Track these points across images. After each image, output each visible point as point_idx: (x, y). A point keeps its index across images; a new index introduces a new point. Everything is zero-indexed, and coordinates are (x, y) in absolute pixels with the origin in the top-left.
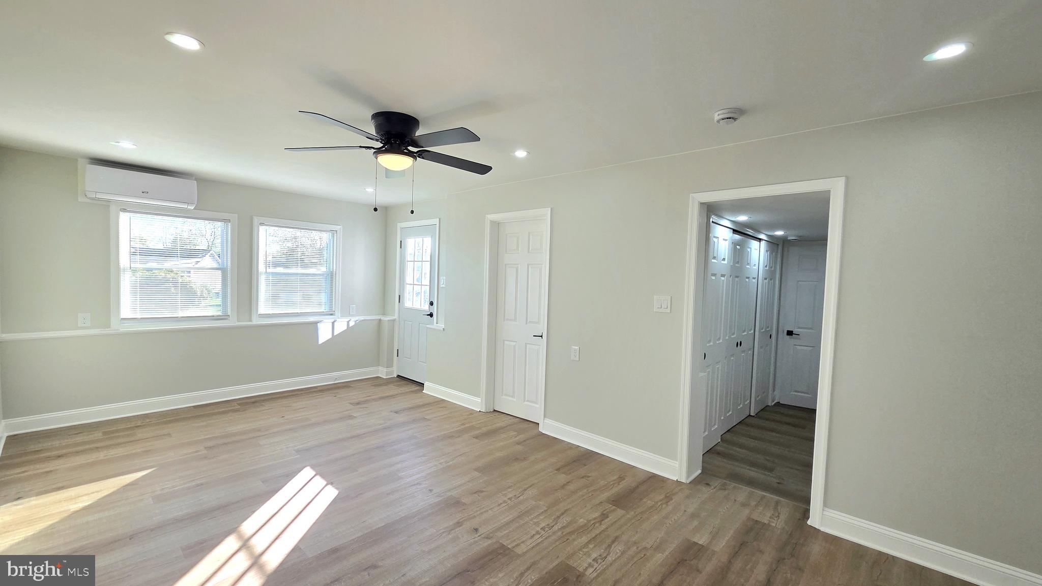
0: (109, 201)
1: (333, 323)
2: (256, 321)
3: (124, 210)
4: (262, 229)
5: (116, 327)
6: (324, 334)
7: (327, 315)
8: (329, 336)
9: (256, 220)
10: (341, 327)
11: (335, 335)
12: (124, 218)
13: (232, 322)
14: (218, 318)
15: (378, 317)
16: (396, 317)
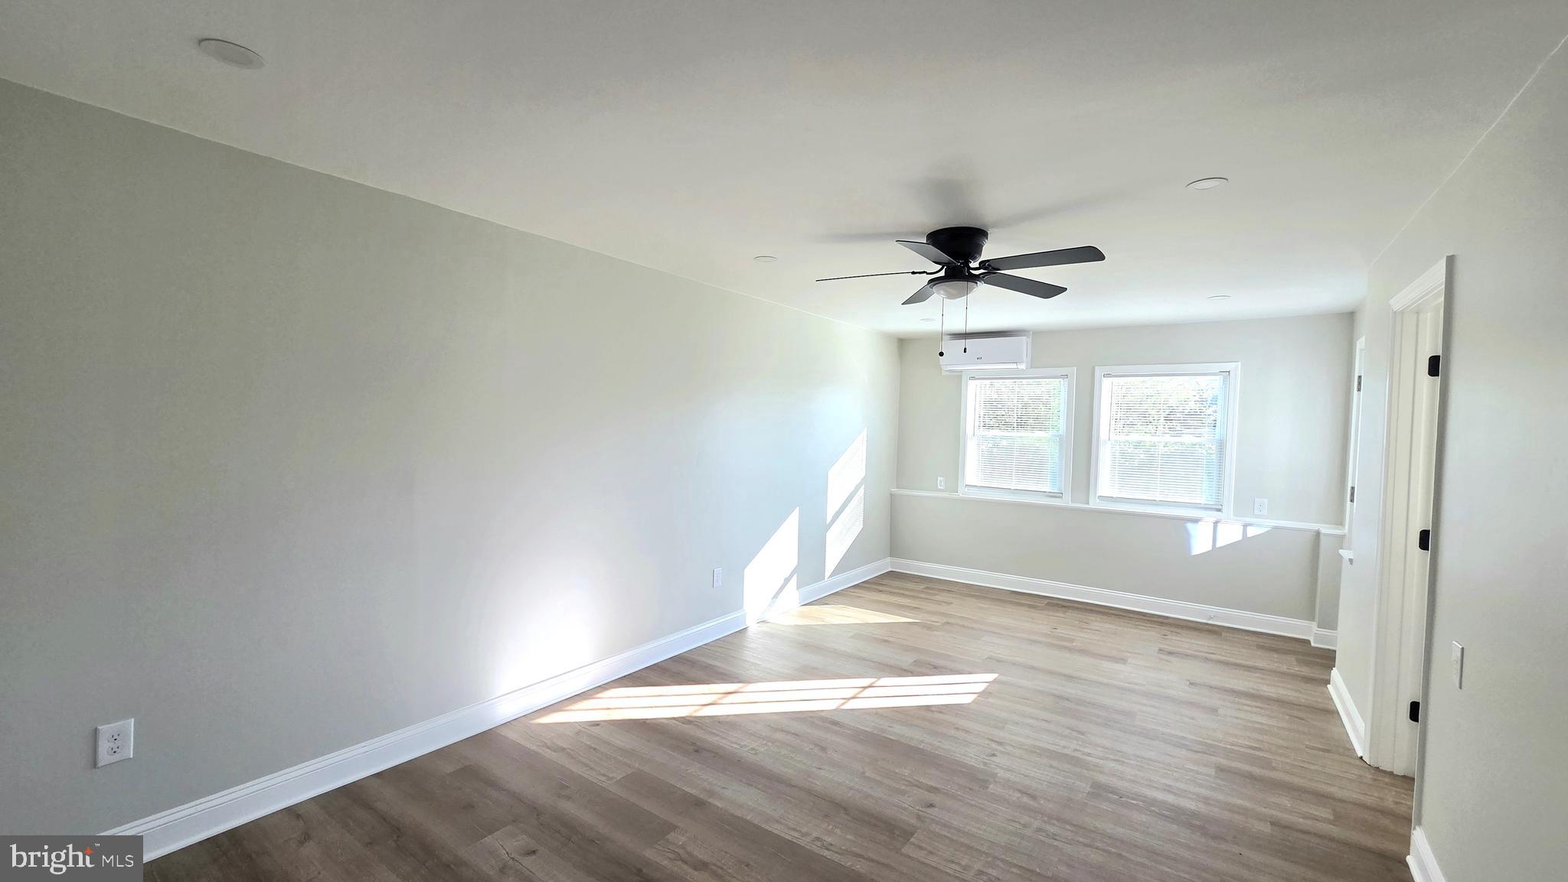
0: (961, 371)
1: (1216, 523)
2: (1094, 504)
3: (973, 378)
4: (1107, 383)
5: (962, 493)
6: (1200, 542)
7: (1211, 509)
8: (1207, 547)
9: (1099, 371)
10: (1230, 534)
11: (1218, 545)
12: (972, 384)
13: (1067, 502)
14: (1052, 495)
15: (1315, 526)
16: (1346, 530)
